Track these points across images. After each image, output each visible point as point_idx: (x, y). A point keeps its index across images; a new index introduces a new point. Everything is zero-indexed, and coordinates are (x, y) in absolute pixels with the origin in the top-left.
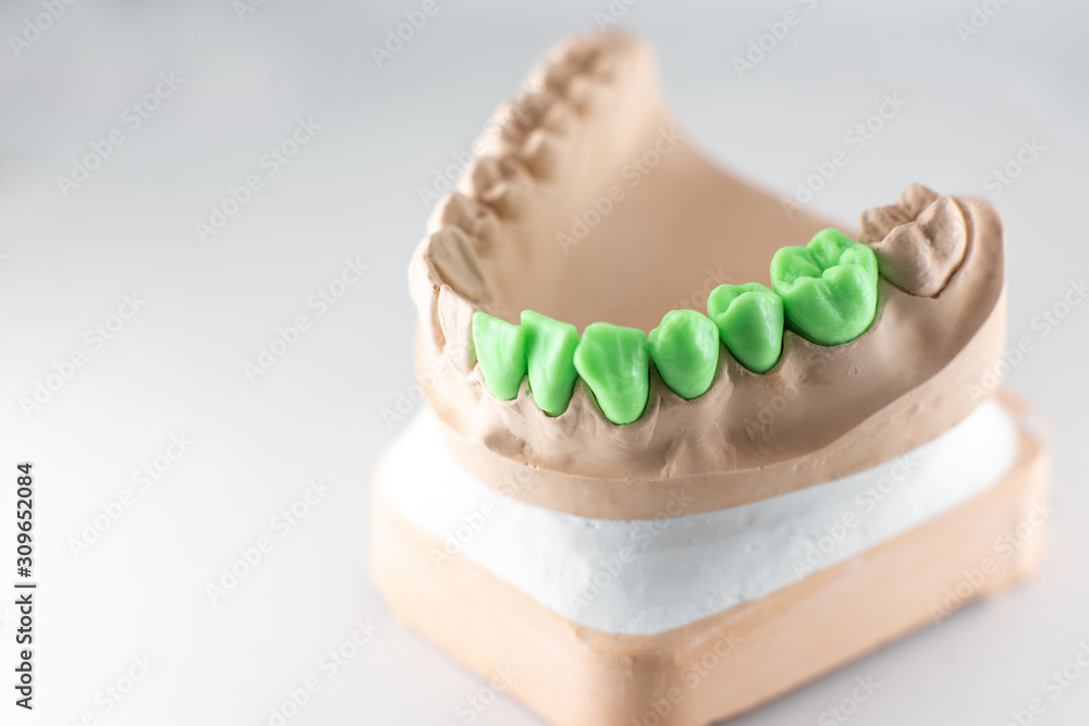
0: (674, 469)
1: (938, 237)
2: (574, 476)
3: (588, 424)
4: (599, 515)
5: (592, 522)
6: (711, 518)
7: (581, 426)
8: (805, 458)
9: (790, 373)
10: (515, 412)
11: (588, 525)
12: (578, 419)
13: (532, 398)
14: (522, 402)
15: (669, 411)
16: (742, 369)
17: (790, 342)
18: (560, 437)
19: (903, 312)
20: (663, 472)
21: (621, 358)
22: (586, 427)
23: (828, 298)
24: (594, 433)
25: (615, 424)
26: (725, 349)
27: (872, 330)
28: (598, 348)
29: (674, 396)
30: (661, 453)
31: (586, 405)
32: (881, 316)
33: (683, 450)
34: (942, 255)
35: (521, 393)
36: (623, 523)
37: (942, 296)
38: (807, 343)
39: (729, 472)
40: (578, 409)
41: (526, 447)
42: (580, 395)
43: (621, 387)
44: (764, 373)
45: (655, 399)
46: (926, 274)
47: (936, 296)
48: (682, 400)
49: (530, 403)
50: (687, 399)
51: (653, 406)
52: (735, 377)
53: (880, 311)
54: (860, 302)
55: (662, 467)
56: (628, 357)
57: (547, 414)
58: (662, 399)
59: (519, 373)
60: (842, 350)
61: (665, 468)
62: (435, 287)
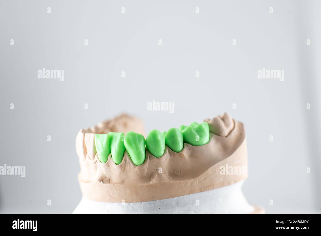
0: (154, 181)
1: (226, 120)
2: (125, 185)
3: (128, 166)
4: (132, 201)
5: (130, 204)
6: (165, 201)
7: (126, 167)
8: (192, 180)
9: (186, 153)
10: (107, 167)
11: (129, 205)
12: (125, 164)
13: (112, 160)
14: (109, 162)
15: (152, 161)
16: (172, 151)
17: (185, 145)
18: (120, 173)
19: (217, 140)
20: (151, 183)
21: (137, 141)
22: (128, 168)
23: (196, 131)
24: (130, 169)
25: (136, 165)
26: (167, 145)
27: (208, 143)
28: (130, 137)
29: (153, 156)
30: (150, 176)
31: (128, 159)
32: (211, 141)
33: (156, 176)
34: (227, 125)
35: (109, 158)
36: (139, 203)
37: (228, 137)
38: (190, 145)
39: (170, 182)
40: (125, 160)
41: (110, 181)
42: (126, 156)
43: (137, 149)
44: (179, 152)
45: (147, 157)
46: (223, 129)
47: (226, 137)
48: (155, 157)
49: (112, 162)
50: (157, 157)
51: (147, 159)
52: (170, 153)
53: (211, 139)
54: (205, 133)
55: (150, 181)
56: (139, 141)
57: (116, 164)
58: (149, 157)
59: (108, 152)
60: (201, 147)
61: (151, 181)
62: (84, 134)
